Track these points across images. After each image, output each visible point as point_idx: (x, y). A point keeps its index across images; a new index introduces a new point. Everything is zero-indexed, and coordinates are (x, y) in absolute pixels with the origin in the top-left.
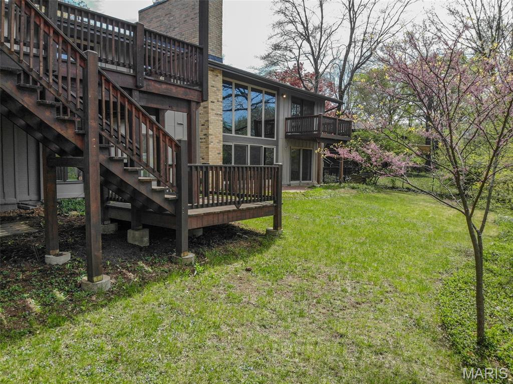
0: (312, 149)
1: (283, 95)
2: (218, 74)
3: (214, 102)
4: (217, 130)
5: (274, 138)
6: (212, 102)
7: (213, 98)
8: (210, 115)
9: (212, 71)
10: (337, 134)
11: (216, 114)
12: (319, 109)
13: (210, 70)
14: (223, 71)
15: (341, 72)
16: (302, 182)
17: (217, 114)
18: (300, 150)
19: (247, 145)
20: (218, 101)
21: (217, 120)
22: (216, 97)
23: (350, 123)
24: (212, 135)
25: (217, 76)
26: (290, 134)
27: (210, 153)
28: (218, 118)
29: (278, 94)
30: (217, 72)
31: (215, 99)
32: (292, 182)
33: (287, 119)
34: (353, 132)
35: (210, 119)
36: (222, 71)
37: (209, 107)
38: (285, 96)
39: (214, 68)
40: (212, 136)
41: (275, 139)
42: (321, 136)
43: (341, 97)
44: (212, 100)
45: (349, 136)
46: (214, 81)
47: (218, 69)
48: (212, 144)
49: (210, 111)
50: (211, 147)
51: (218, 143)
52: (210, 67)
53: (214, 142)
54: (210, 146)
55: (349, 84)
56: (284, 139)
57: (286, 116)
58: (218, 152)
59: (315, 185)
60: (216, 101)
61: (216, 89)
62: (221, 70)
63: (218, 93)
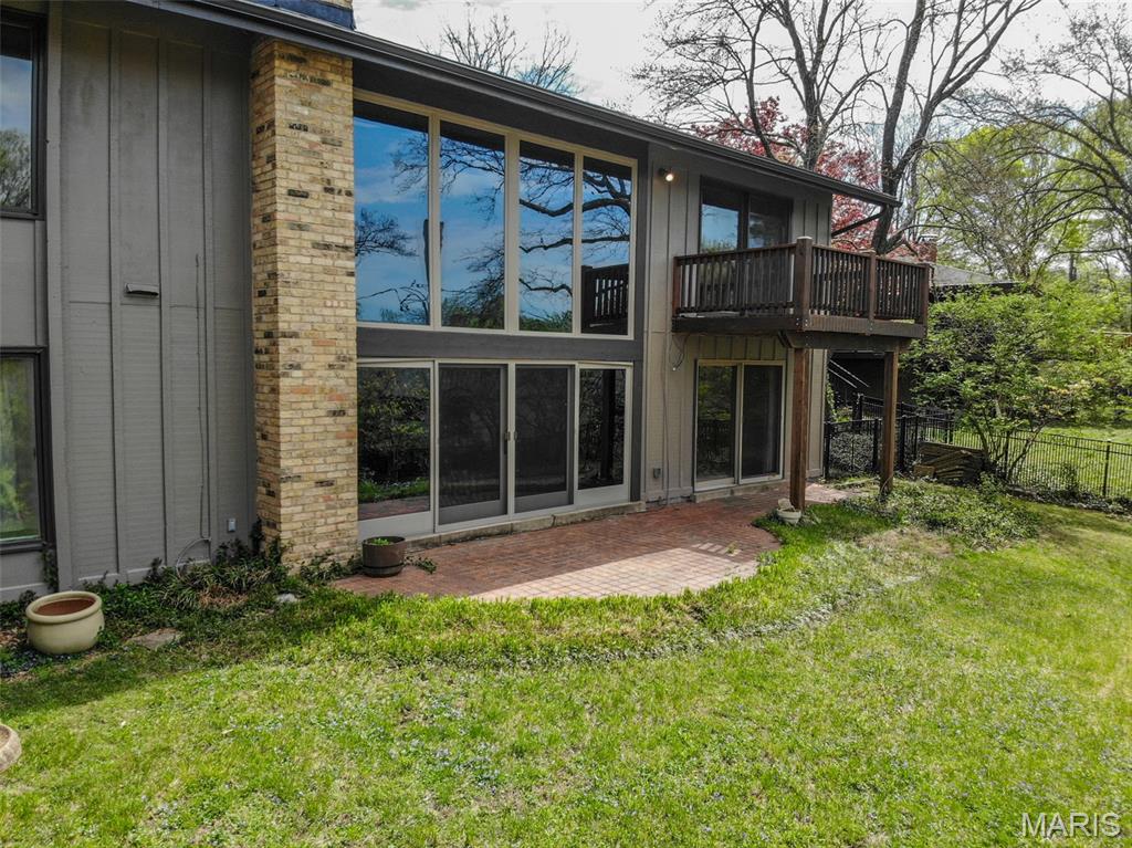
0: (783, 363)
1: (662, 173)
2: (330, 77)
3: (305, 195)
4: (327, 312)
5: (625, 333)
6: (292, 193)
7: (303, 177)
8: (280, 249)
9: (293, 59)
10: (872, 314)
11: (316, 245)
12: (810, 224)
13: (282, 57)
14: (355, 60)
15: (888, 110)
16: (742, 481)
17: (327, 247)
18: (735, 368)
19: (506, 366)
20: (329, 190)
21: (327, 271)
22: (316, 171)
23: (922, 272)
24: (294, 335)
25: (326, 83)
26: (693, 315)
27: (283, 414)
28: (329, 262)
29: (643, 170)
30: (321, 66)
31: (313, 180)
32: (701, 486)
33: (680, 262)
34: (932, 299)
35: (280, 266)
36: (349, 65)
37: (279, 216)
38: (670, 178)
39: (306, 50)
40: (293, 342)
41: (630, 336)
42: (807, 326)
43: (890, 186)
44: (294, 186)
45: (920, 318)
46: (308, 104)
47: (331, 55)
48: (296, 373)
49: (282, 232)
50: (294, 390)
51: (331, 366)
52: (287, 43)
53: (306, 366)
54: (284, 383)
55: (917, 146)
56: (669, 336)
57: (678, 250)
58: (333, 406)
59: (781, 513)
60: (318, 188)
61: (316, 138)
62: (343, 58)
63: (326, 156)
